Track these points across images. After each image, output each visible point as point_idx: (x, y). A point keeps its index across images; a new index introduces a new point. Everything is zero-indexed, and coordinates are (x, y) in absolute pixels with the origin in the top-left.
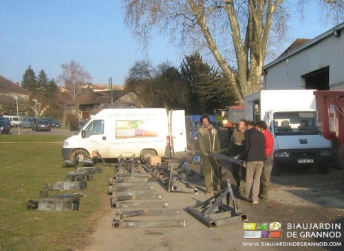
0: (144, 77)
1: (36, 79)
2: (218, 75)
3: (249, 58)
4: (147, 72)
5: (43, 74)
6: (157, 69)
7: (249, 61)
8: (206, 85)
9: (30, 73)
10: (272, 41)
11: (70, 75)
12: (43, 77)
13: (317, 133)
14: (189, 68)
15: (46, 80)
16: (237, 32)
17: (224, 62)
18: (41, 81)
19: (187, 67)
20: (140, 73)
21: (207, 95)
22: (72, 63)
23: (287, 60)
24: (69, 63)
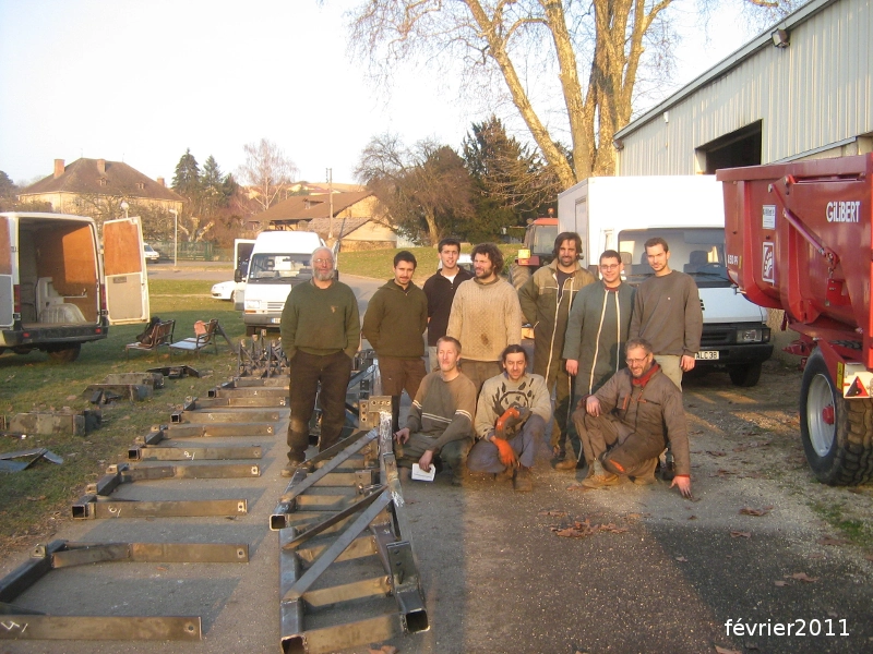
0: (388, 165)
1: (200, 174)
2: (536, 161)
3: (596, 124)
4: (394, 156)
5: (212, 164)
6: (414, 150)
7: (596, 131)
8: (507, 179)
9: (188, 162)
10: (643, 89)
11: (258, 165)
12: (213, 169)
13: (728, 283)
14: (479, 146)
15: (217, 174)
16: (571, 71)
17: (545, 133)
18: (208, 178)
19: (476, 147)
20: (380, 157)
21: (510, 200)
22: (264, 143)
23: (666, 114)
24: (258, 145)
